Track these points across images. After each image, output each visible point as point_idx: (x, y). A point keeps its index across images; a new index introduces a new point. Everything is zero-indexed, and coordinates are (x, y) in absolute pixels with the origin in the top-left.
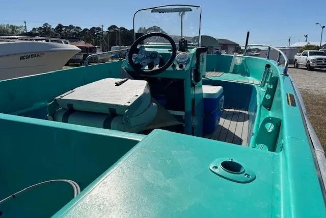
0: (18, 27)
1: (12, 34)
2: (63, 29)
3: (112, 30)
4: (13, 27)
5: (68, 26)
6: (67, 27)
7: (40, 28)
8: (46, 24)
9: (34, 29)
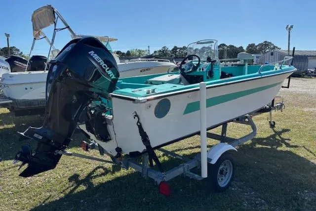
0: (143, 51)
1: (139, 57)
2: (178, 50)
3: (221, 49)
4: (140, 51)
5: (182, 47)
6: (181, 49)
7: (160, 51)
8: (164, 47)
9: (155, 52)
